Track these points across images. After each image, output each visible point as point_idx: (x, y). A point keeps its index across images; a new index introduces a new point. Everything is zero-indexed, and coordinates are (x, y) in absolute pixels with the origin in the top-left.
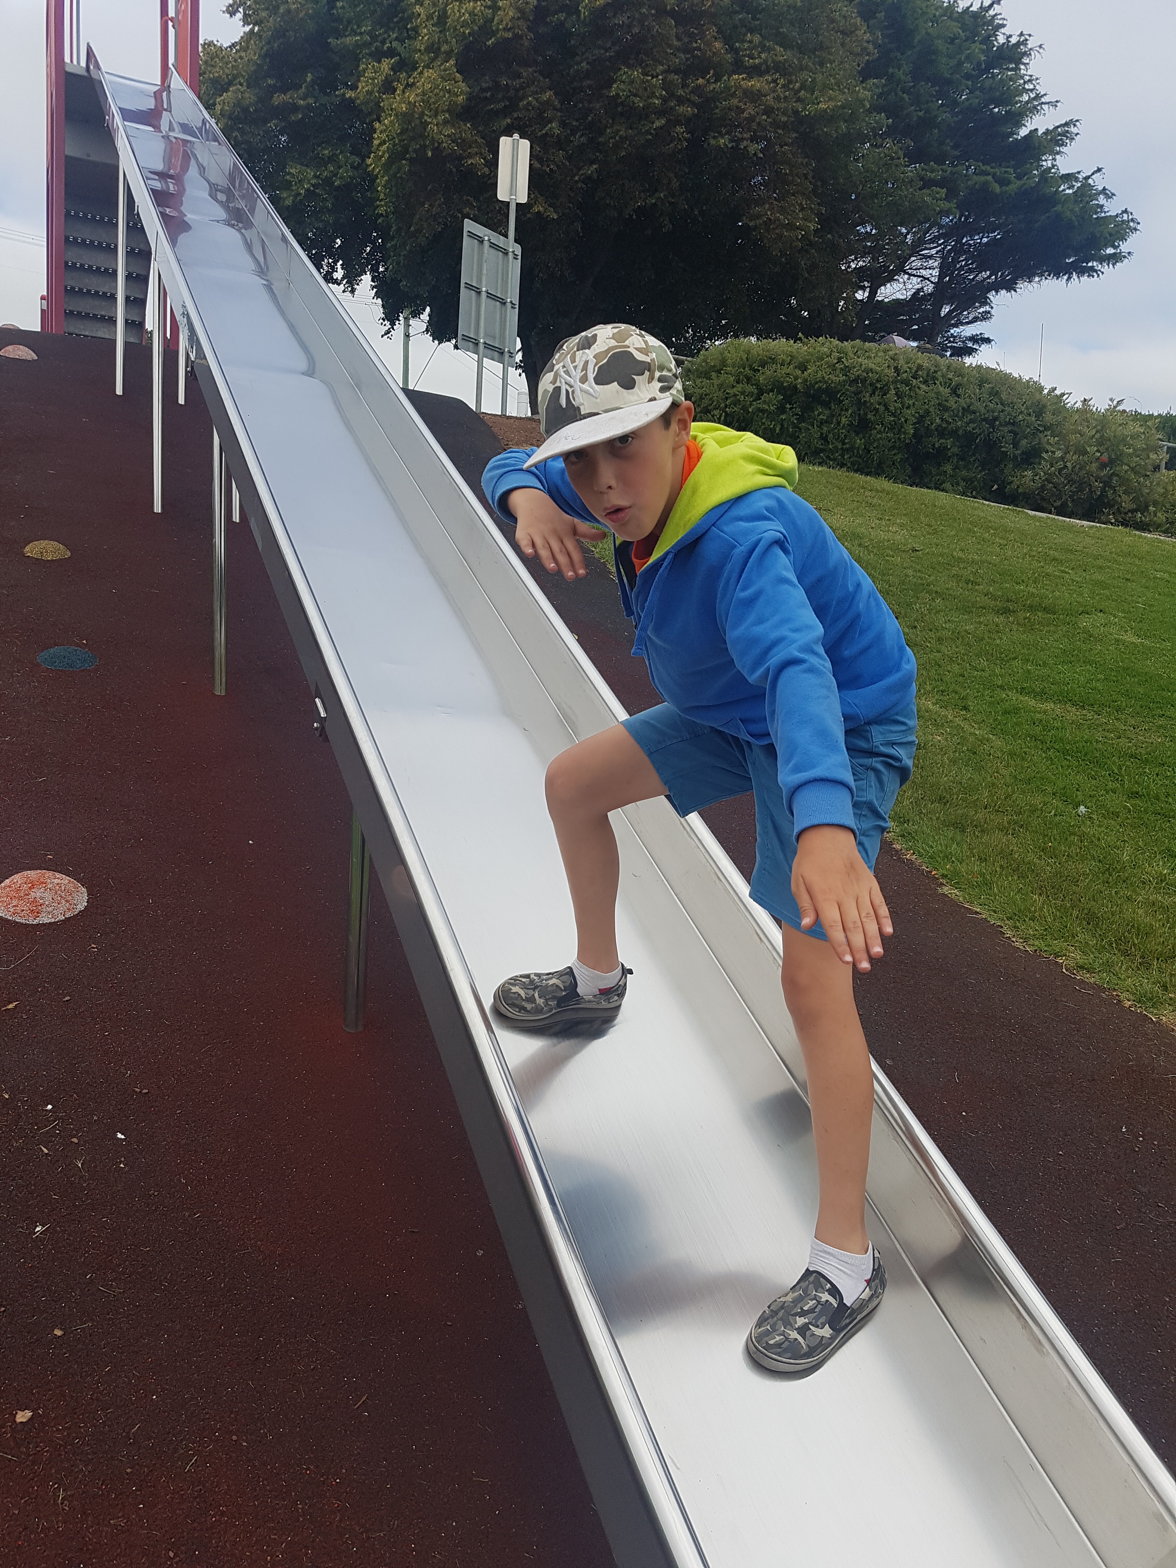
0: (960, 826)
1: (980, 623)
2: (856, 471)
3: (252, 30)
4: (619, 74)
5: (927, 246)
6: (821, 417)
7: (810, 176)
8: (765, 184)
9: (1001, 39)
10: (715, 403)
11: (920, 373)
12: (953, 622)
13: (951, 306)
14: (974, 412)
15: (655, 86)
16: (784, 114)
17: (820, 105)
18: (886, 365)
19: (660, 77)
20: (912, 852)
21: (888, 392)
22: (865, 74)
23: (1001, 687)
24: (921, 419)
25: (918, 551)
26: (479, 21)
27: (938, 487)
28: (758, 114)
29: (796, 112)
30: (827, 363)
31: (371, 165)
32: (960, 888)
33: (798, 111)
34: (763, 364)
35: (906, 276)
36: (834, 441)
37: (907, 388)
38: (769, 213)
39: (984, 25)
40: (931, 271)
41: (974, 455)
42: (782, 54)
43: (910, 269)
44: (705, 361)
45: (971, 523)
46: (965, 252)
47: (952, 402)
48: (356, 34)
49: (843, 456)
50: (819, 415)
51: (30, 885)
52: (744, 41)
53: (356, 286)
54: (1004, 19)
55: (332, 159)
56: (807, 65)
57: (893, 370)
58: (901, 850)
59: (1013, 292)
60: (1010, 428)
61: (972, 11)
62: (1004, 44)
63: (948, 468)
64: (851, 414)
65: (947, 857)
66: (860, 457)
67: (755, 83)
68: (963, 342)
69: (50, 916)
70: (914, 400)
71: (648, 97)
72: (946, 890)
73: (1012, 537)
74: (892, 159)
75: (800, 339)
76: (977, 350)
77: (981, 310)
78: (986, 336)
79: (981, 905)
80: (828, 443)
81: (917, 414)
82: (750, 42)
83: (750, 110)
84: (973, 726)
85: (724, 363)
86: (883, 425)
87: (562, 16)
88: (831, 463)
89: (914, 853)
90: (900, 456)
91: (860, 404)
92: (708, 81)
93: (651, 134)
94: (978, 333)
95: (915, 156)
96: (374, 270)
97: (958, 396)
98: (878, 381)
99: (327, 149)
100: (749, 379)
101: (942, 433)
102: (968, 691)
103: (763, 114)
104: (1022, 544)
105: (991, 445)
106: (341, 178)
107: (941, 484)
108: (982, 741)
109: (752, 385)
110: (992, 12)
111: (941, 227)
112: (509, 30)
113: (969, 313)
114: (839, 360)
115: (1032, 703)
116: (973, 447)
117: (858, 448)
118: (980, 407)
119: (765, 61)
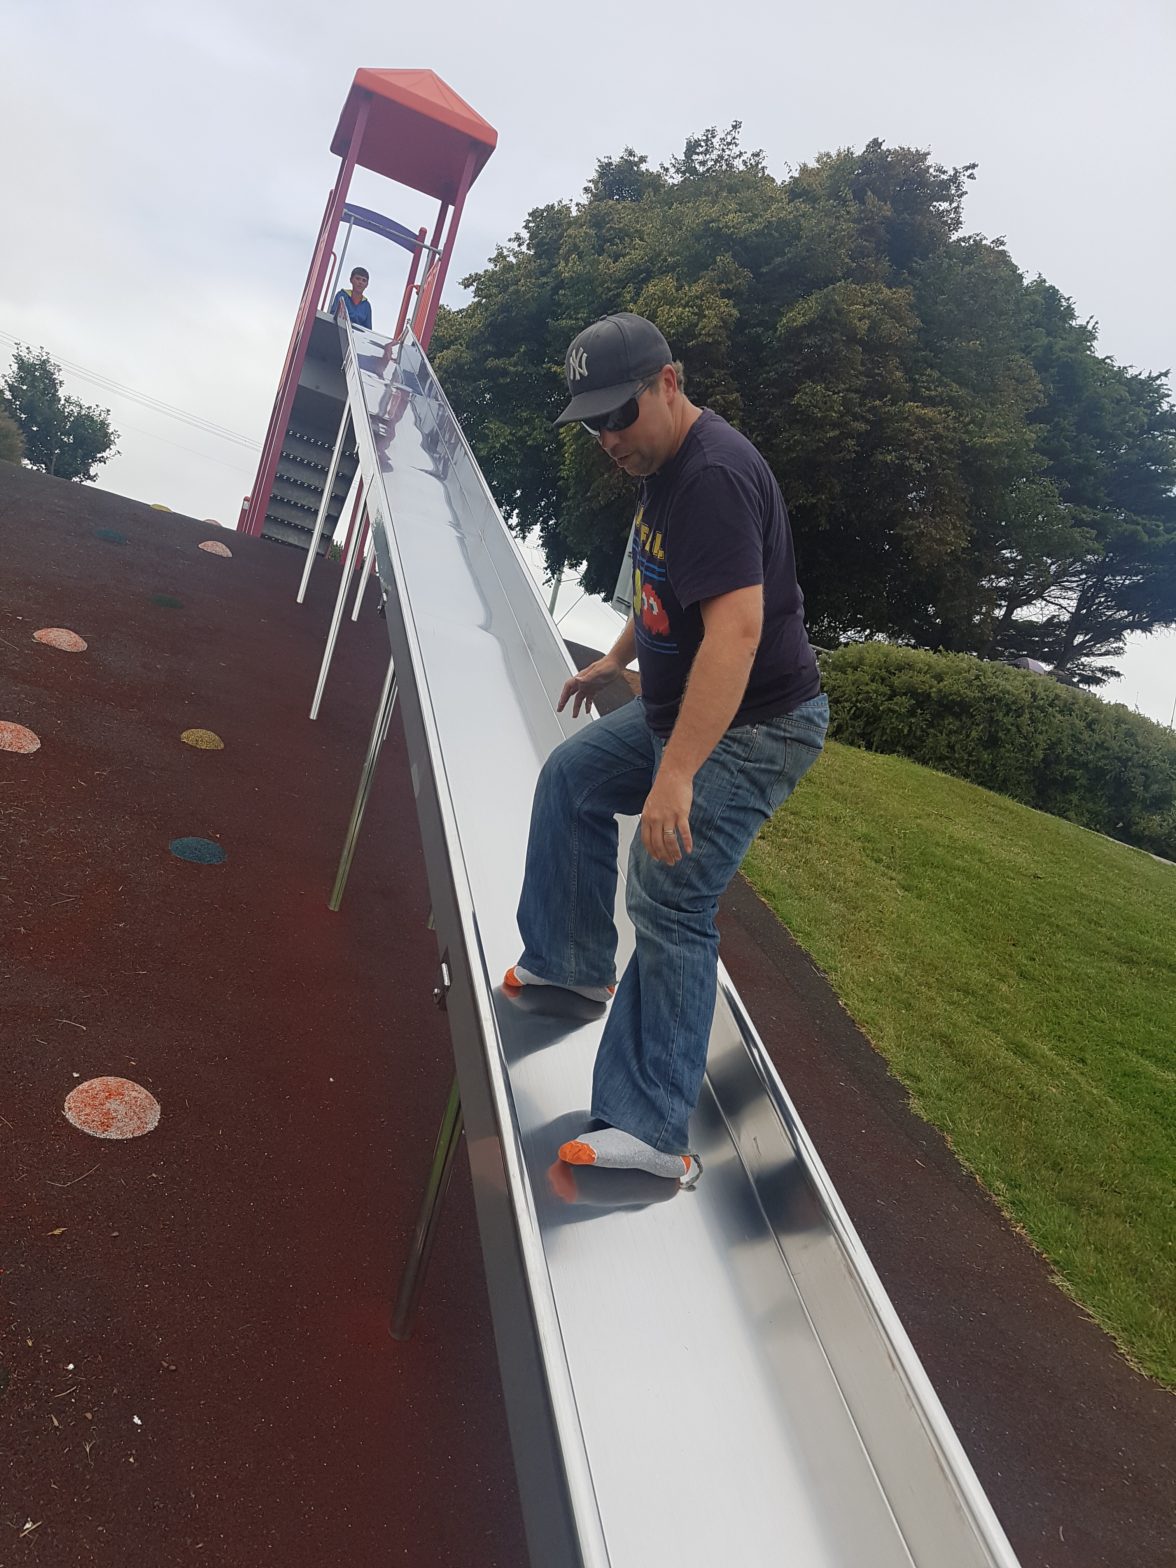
0: (1074, 1202)
1: (1101, 968)
2: (979, 784)
3: (479, 302)
4: (803, 386)
5: (1070, 579)
6: (951, 726)
7: (967, 500)
8: (921, 501)
9: (1165, 407)
10: (846, 696)
11: (1056, 702)
12: (1073, 961)
13: (1085, 636)
14: (1108, 749)
15: (835, 401)
16: (951, 442)
17: (987, 439)
18: (1024, 689)
19: (841, 394)
20: (1022, 1225)
21: (1022, 715)
22: (1032, 418)
23: (1121, 1044)
24: (1052, 746)
25: (1038, 877)
26: (684, 324)
27: (1062, 814)
28: (926, 438)
29: (962, 442)
30: (964, 678)
31: (562, 434)
32: (1072, 1281)
33: (964, 441)
34: (900, 669)
35: (1044, 602)
36: (961, 751)
37: (1042, 714)
38: (922, 526)
39: (1150, 391)
40: (1069, 602)
41: (1102, 789)
42: (956, 390)
43: (1049, 596)
44: (842, 656)
45: (1095, 858)
46: (1105, 590)
47: (1086, 736)
48: (571, 318)
49: (968, 766)
50: (949, 724)
51: (107, 1094)
52: (922, 375)
53: (527, 534)
54: (1169, 390)
55: (527, 421)
56: (979, 403)
57: (1030, 696)
58: (1010, 1220)
59: (1149, 634)
60: (1143, 770)
61: (1140, 379)
62: (1167, 411)
63: (1074, 798)
64: (982, 730)
65: (1061, 1240)
66: (985, 771)
67: (928, 412)
68: (1092, 671)
69: (119, 1132)
70: (1047, 727)
71: (826, 410)
72: (1057, 1280)
73: (1136, 880)
74: (1047, 496)
75: (940, 651)
76: (1105, 681)
77: (1114, 645)
78: (1116, 670)
79: (1094, 1306)
80: (955, 752)
81: (1049, 741)
82: (930, 376)
83: (919, 434)
84: (1090, 1083)
85: (861, 661)
86: (1013, 745)
87: (760, 330)
88: (955, 771)
89: (1024, 1227)
90: (1026, 777)
91: (992, 721)
92: (884, 403)
93: (823, 442)
94: (1109, 666)
95: (1067, 497)
96: (545, 522)
97: (1093, 730)
98: (1014, 703)
99: (526, 412)
100: (883, 680)
101: (1071, 762)
102: (1087, 1042)
103: (931, 440)
104: (1146, 890)
105: (1120, 784)
106: (534, 439)
107: (1065, 812)
108: (1101, 1104)
109: (886, 686)
110: (1158, 382)
111: (1084, 563)
112: (710, 335)
113: (1102, 646)
114: (977, 677)
115: (1153, 1069)
116: (1103, 782)
117: (985, 763)
118: (1114, 745)
119: (941, 394)
